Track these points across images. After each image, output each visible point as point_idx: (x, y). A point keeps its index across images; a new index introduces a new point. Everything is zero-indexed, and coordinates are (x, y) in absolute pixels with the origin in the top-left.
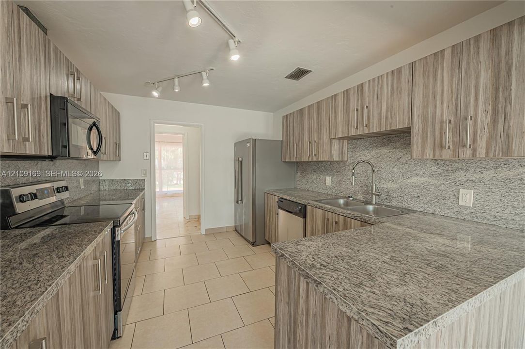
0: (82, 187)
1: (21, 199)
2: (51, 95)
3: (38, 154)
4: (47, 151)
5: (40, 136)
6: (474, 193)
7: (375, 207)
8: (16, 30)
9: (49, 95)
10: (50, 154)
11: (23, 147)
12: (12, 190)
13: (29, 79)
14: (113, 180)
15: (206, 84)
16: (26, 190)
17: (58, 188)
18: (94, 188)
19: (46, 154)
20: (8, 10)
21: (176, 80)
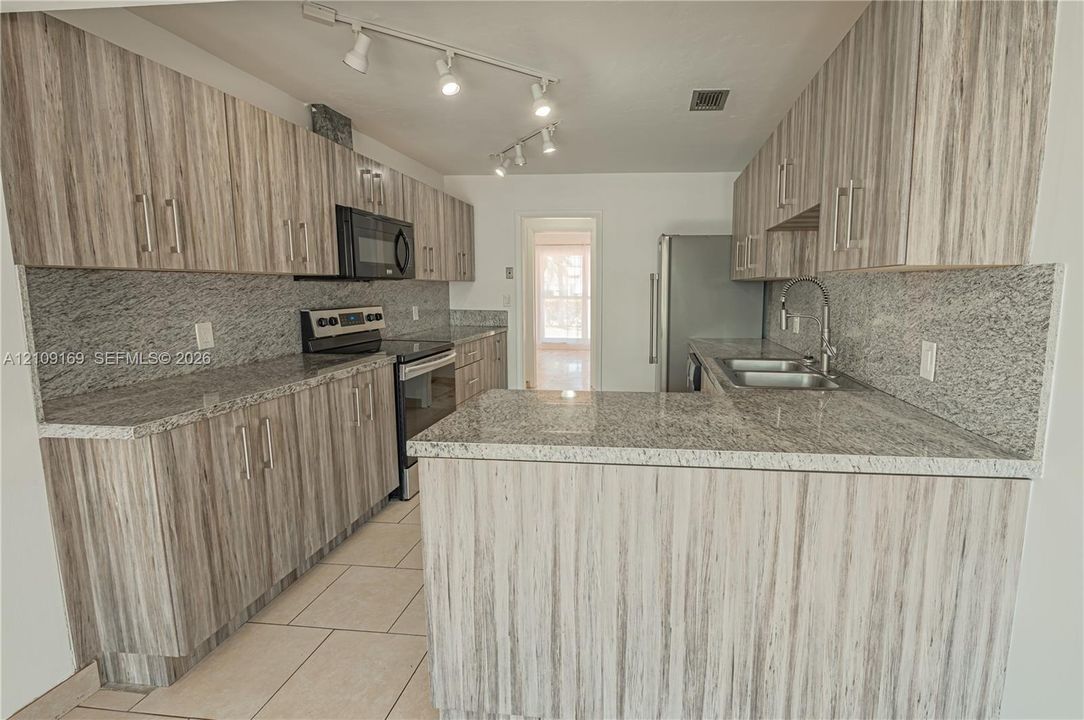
0: (416, 317)
1: (321, 322)
2: (337, 206)
3: (321, 273)
4: (332, 269)
5: (323, 255)
6: (938, 349)
7: (814, 377)
8: (292, 151)
9: (334, 207)
10: (337, 273)
11: (303, 267)
12: (311, 313)
13: (308, 196)
14: (465, 311)
15: (550, 150)
16: (327, 315)
17: (369, 316)
18: (440, 320)
19: (332, 273)
20: (283, 132)
21: (518, 148)
